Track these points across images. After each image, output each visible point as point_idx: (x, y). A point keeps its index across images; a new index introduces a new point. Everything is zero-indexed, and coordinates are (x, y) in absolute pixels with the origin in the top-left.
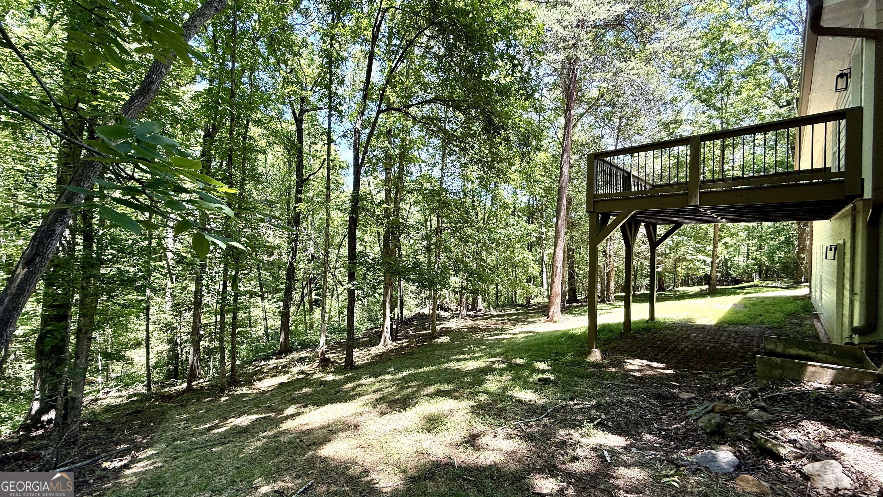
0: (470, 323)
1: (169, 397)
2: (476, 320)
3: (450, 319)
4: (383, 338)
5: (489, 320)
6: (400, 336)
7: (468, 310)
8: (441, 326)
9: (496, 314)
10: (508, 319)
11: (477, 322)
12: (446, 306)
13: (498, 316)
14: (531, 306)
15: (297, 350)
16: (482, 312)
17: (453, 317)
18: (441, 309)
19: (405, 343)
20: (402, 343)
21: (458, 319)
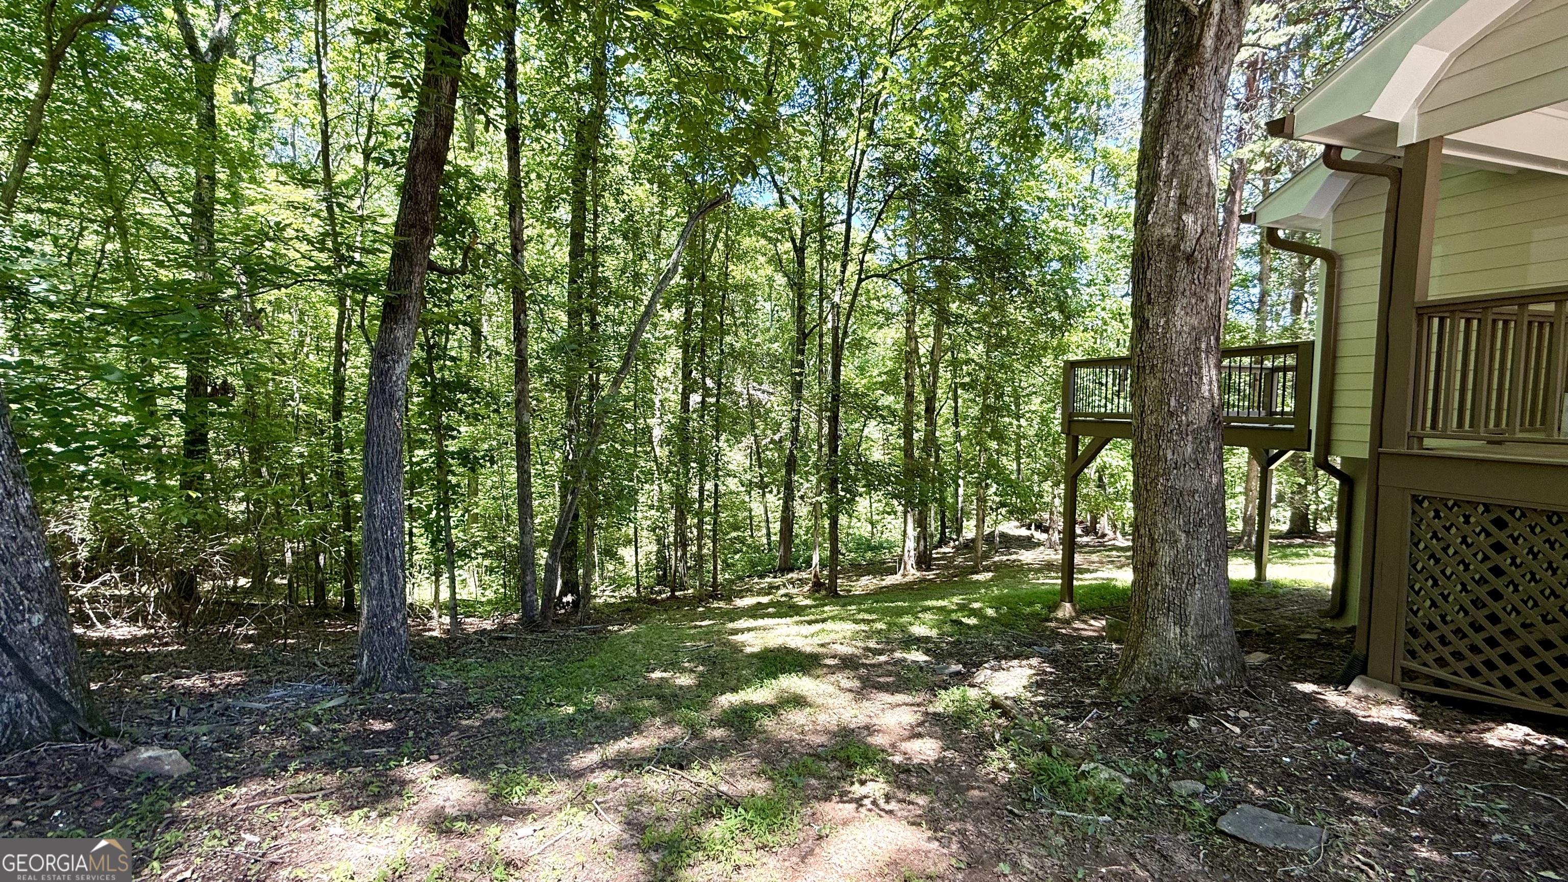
1: (655, 602)
15: (799, 569)
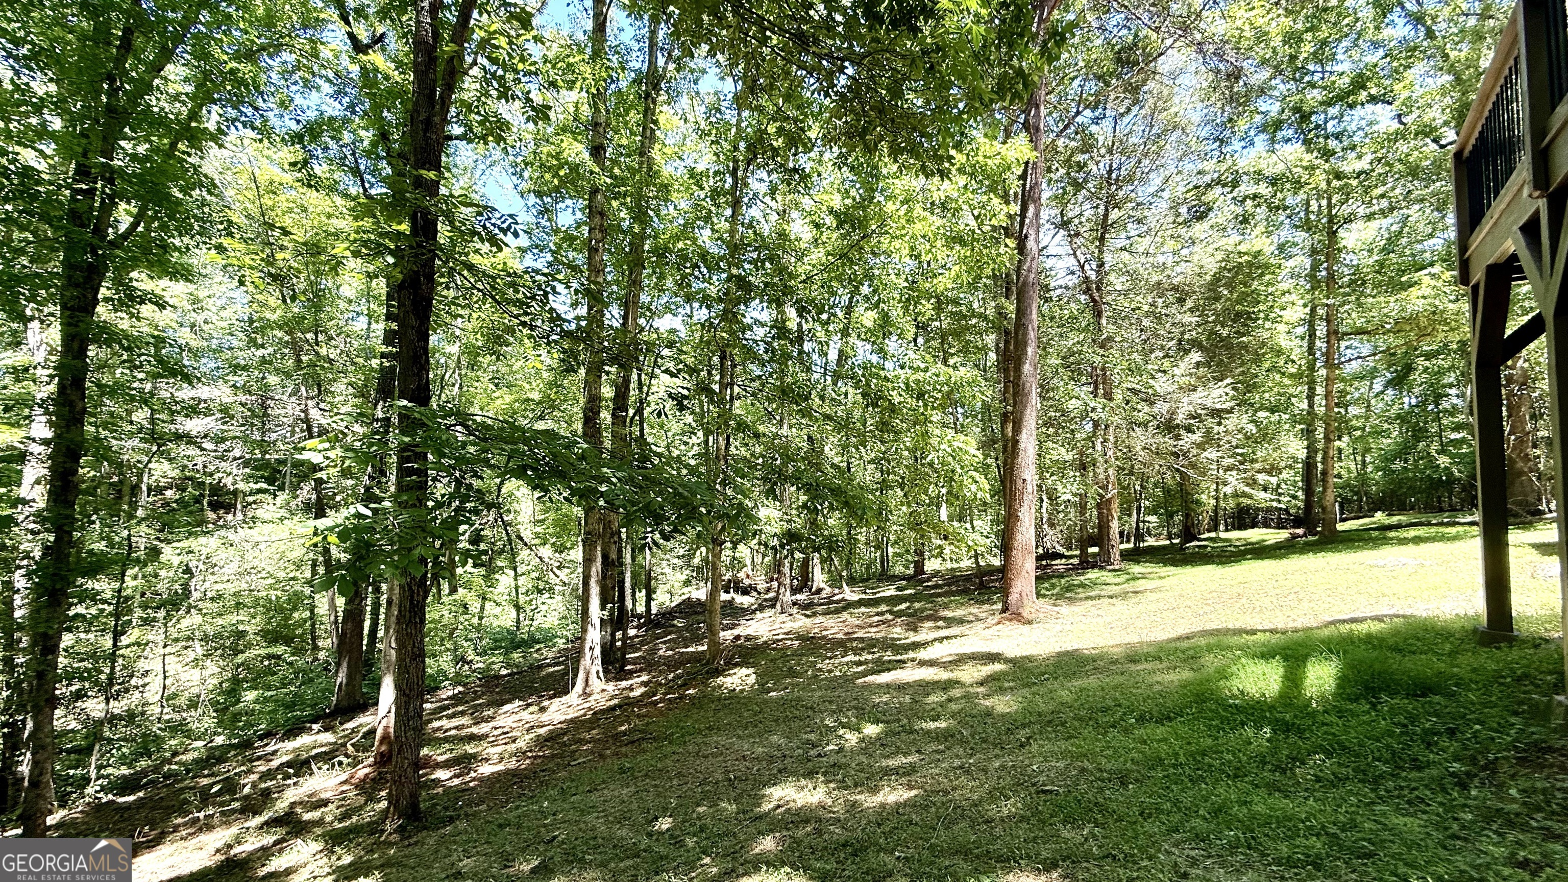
0: (800, 623)
2: (814, 614)
3: (754, 612)
4: (581, 675)
5: (845, 615)
6: (634, 662)
7: (794, 591)
8: (736, 632)
9: (855, 597)
10: (890, 612)
11: (819, 619)
12: (747, 582)
13: (860, 603)
14: (929, 580)
16: (824, 594)
17: (761, 608)
18: (736, 590)
19: (637, 685)
20: (631, 689)
21: (772, 612)
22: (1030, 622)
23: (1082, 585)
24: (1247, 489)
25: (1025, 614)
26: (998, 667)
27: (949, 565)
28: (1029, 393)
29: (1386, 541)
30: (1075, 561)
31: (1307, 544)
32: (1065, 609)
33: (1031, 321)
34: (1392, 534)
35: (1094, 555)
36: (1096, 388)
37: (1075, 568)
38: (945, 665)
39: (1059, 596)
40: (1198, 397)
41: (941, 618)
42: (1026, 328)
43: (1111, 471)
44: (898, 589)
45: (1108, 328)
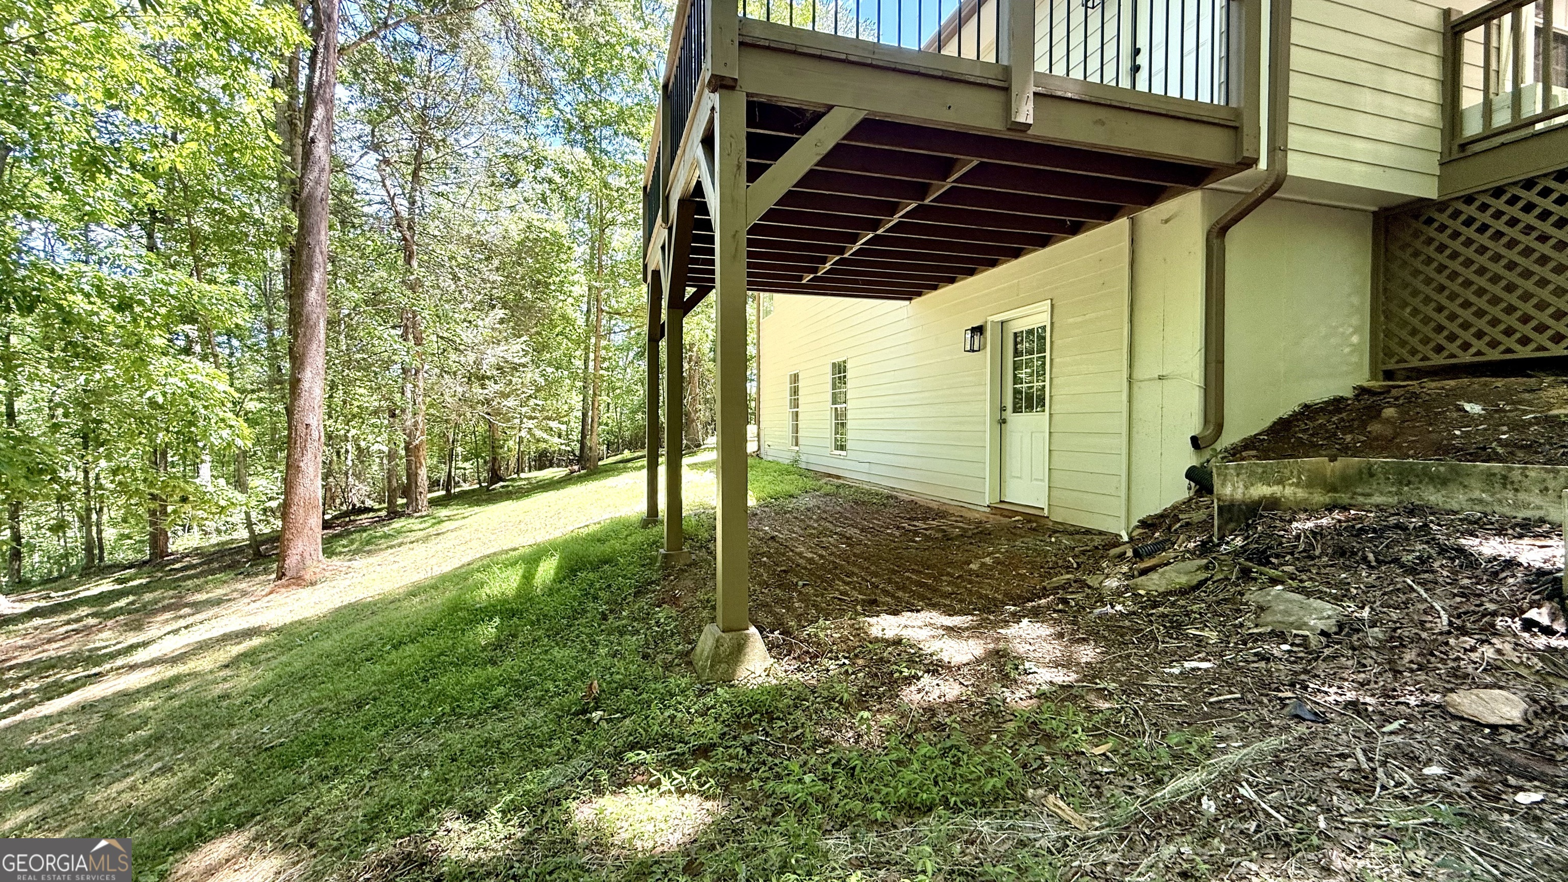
22: (312, 584)
23: (386, 536)
24: (545, 436)
25: (307, 577)
26: (256, 641)
27: (214, 539)
28: (316, 325)
29: (625, 469)
30: (383, 513)
31: (579, 477)
32: (360, 562)
33: (319, 242)
34: (630, 465)
35: (402, 505)
36: (406, 332)
37: (381, 520)
38: (175, 660)
39: (356, 552)
40: (499, 350)
41: (186, 605)
42: (311, 251)
43: (420, 418)
44: (119, 581)
45: (418, 271)
